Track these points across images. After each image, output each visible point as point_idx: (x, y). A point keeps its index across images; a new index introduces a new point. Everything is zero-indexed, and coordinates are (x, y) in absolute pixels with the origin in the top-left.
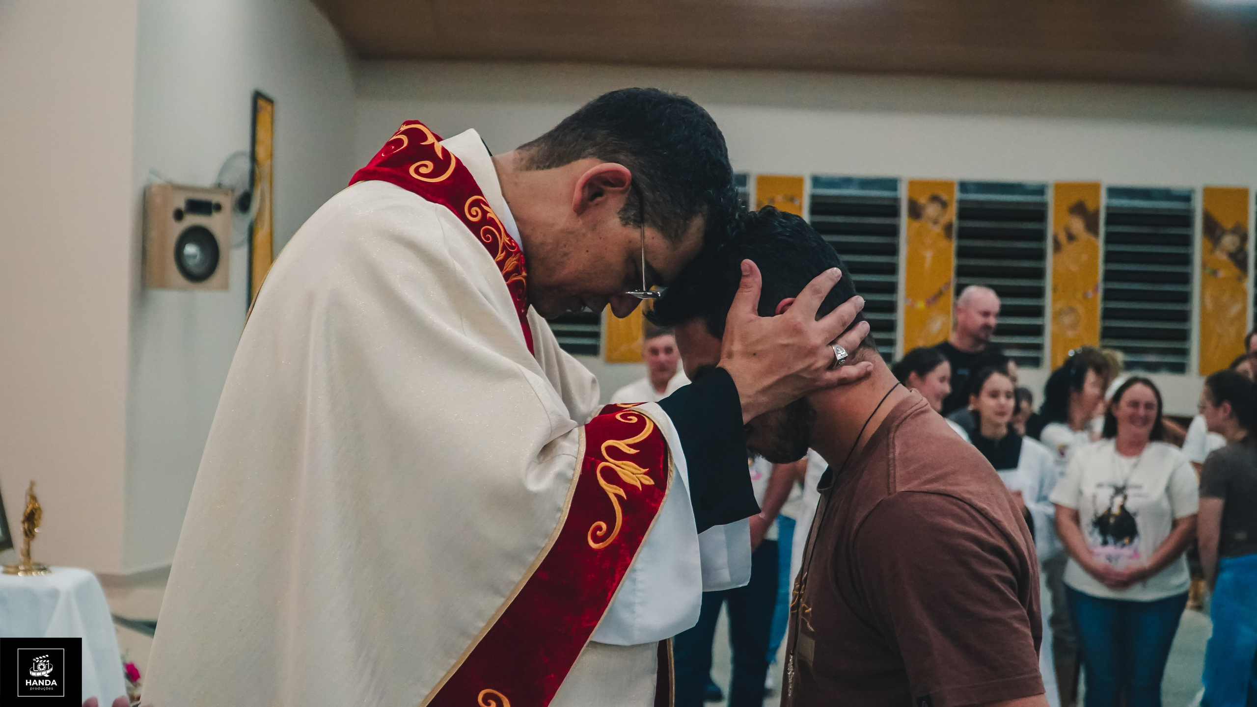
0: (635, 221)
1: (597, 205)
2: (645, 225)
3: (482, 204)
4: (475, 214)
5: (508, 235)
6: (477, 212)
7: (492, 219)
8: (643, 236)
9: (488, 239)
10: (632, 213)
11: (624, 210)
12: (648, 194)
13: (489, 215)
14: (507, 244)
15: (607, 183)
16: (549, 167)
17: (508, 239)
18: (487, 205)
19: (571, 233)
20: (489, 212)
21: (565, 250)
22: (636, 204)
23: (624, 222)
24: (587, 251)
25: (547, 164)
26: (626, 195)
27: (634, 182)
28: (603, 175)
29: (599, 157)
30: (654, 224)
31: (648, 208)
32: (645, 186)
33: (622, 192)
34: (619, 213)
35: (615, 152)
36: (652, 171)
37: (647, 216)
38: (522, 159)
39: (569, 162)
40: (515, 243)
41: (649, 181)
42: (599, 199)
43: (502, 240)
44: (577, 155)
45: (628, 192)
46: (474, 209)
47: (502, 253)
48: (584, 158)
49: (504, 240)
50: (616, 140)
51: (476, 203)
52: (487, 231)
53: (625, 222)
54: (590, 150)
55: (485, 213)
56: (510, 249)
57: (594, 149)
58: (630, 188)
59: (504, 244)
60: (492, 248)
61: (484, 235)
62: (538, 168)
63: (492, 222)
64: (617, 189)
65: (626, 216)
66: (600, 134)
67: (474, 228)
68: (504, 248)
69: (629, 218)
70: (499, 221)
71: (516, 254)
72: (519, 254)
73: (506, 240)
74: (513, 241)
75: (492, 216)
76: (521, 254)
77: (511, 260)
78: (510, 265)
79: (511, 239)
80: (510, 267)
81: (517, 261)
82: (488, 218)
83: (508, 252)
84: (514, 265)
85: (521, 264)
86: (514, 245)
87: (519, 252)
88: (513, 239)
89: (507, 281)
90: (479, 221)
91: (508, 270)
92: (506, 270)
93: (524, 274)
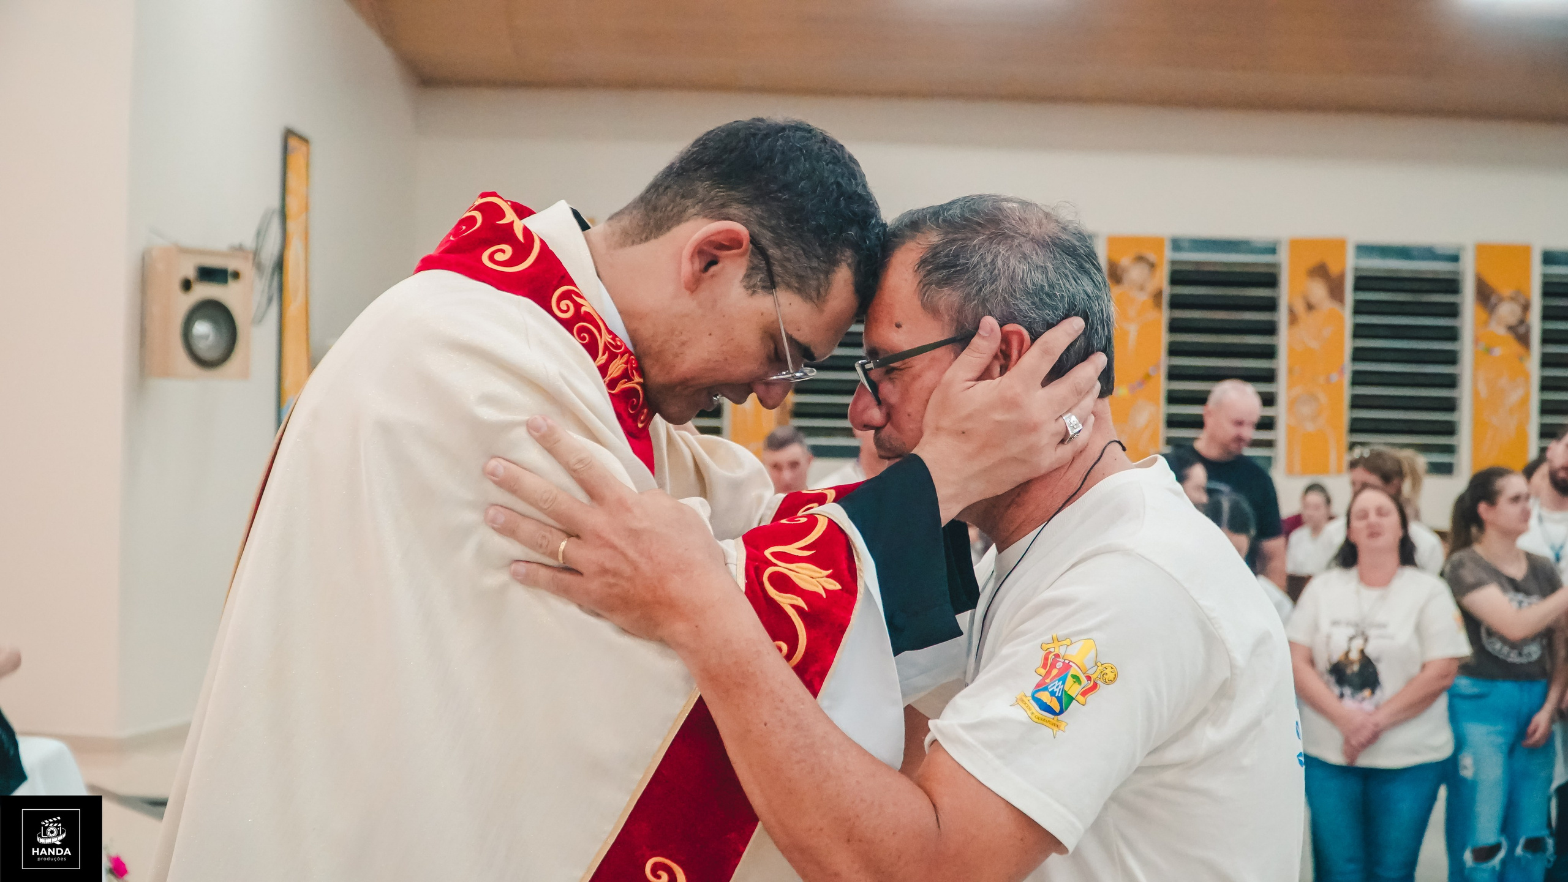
0: (763, 287)
1: (712, 276)
2: (777, 289)
3: (573, 296)
4: (564, 308)
5: (610, 332)
6: (568, 306)
7: (587, 313)
8: (777, 304)
9: (583, 339)
10: (758, 278)
11: (748, 276)
12: (773, 251)
13: (583, 309)
14: (610, 343)
15: (721, 247)
16: (647, 239)
17: (611, 336)
18: (580, 296)
19: (687, 315)
20: (583, 305)
21: (684, 338)
22: (762, 266)
23: (750, 291)
24: (710, 334)
25: (644, 236)
26: (747, 257)
27: (754, 240)
28: (713, 238)
29: (705, 216)
30: (789, 286)
31: (777, 269)
32: (767, 243)
33: (742, 255)
34: (742, 281)
35: (723, 206)
36: (774, 222)
37: (777, 279)
38: (613, 234)
39: (669, 229)
40: (621, 341)
41: (772, 235)
42: (713, 269)
43: (603, 339)
44: (678, 218)
45: (749, 254)
46: (564, 304)
47: (604, 354)
48: (687, 220)
49: (606, 339)
50: (721, 192)
51: (566, 295)
52: (582, 328)
53: (752, 289)
54: (692, 211)
55: (578, 306)
56: (613, 349)
57: (698, 208)
58: (751, 246)
59: (605, 343)
60: (592, 348)
61: (580, 333)
62: (633, 243)
63: (589, 317)
64: (733, 252)
65: (752, 283)
66: (702, 188)
67: (568, 324)
68: (606, 348)
69: (754, 286)
70: (596, 315)
71: (622, 354)
72: (627, 355)
73: (608, 338)
74: (617, 339)
75: (588, 310)
76: (631, 354)
77: (617, 363)
78: (617, 367)
79: (614, 337)
80: (617, 371)
81: (626, 363)
82: (582, 313)
83: (611, 353)
84: (622, 368)
85: (632, 366)
86: (619, 343)
87: (627, 351)
88: (617, 337)
89: (614, 390)
90: (572, 317)
91: (615, 375)
92: (612, 376)
93: (637, 379)
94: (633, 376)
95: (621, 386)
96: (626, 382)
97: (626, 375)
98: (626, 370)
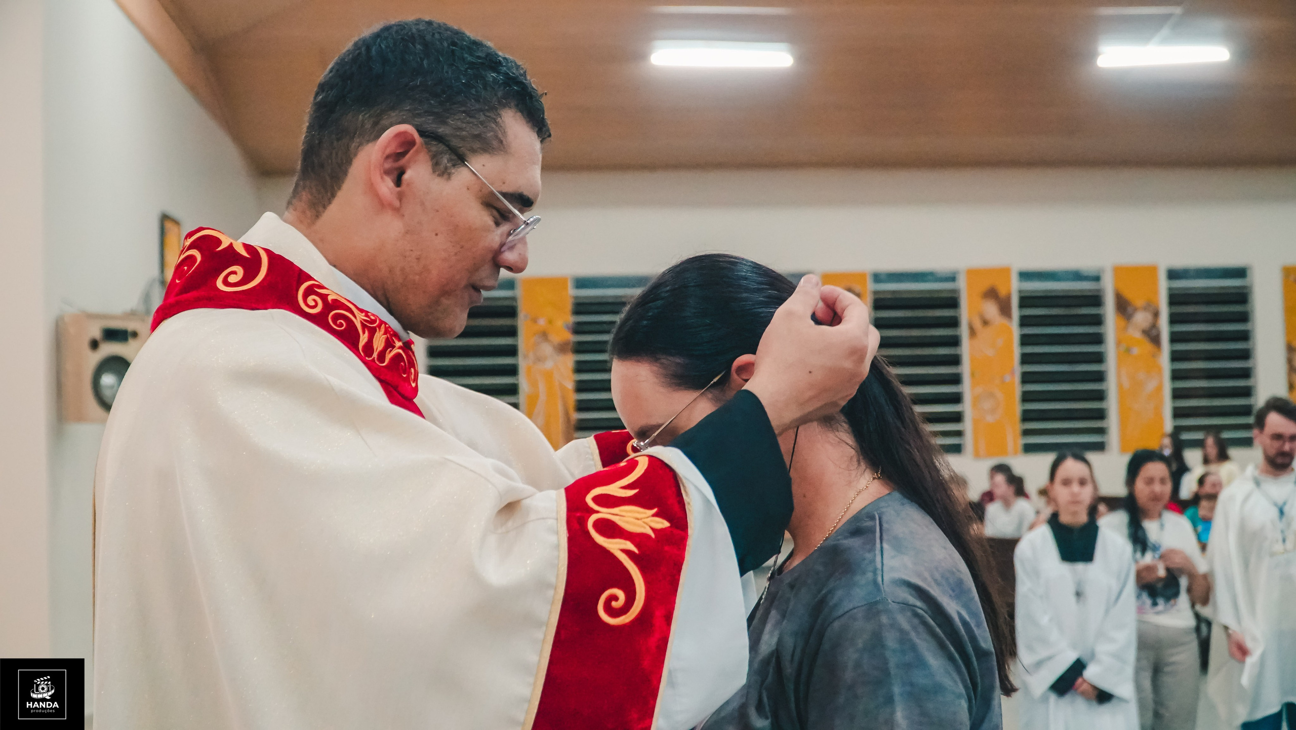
0: (455, 166)
2: (466, 159)
3: (316, 289)
4: (312, 303)
5: (362, 311)
6: (314, 300)
7: (335, 301)
8: (475, 171)
9: (341, 325)
10: (445, 161)
11: (436, 165)
12: (442, 130)
13: (330, 298)
14: (365, 320)
16: (333, 195)
17: (364, 314)
18: (323, 287)
19: (407, 234)
20: (329, 295)
21: (416, 253)
22: (441, 149)
25: (329, 195)
27: (422, 135)
28: (389, 150)
29: (369, 140)
30: (474, 153)
31: (455, 142)
32: (433, 126)
33: (420, 151)
34: (433, 172)
35: (375, 123)
39: (346, 172)
40: (373, 315)
41: (432, 118)
42: (405, 179)
43: (358, 320)
44: (347, 158)
45: (424, 148)
46: (310, 301)
47: (364, 333)
48: (356, 155)
49: (359, 317)
50: (367, 113)
51: (310, 291)
52: (336, 317)
54: (353, 145)
55: (324, 297)
56: (372, 325)
57: (356, 139)
58: (422, 141)
59: (361, 322)
60: (352, 332)
61: (335, 323)
63: (337, 304)
64: (411, 152)
65: (441, 169)
67: (319, 320)
68: (364, 326)
69: (445, 169)
70: (343, 299)
71: (379, 326)
72: (383, 325)
73: (361, 316)
74: (369, 314)
75: (334, 297)
76: (386, 324)
77: (379, 336)
78: (379, 342)
79: (366, 313)
80: (381, 345)
81: (385, 333)
82: (330, 302)
83: (369, 329)
84: (384, 341)
85: (391, 335)
86: (372, 318)
87: (382, 322)
88: (369, 312)
89: (384, 362)
90: (323, 309)
91: (380, 349)
92: (378, 351)
93: (398, 344)
94: (395, 343)
95: (389, 356)
96: (391, 351)
97: (389, 345)
98: (387, 339)
